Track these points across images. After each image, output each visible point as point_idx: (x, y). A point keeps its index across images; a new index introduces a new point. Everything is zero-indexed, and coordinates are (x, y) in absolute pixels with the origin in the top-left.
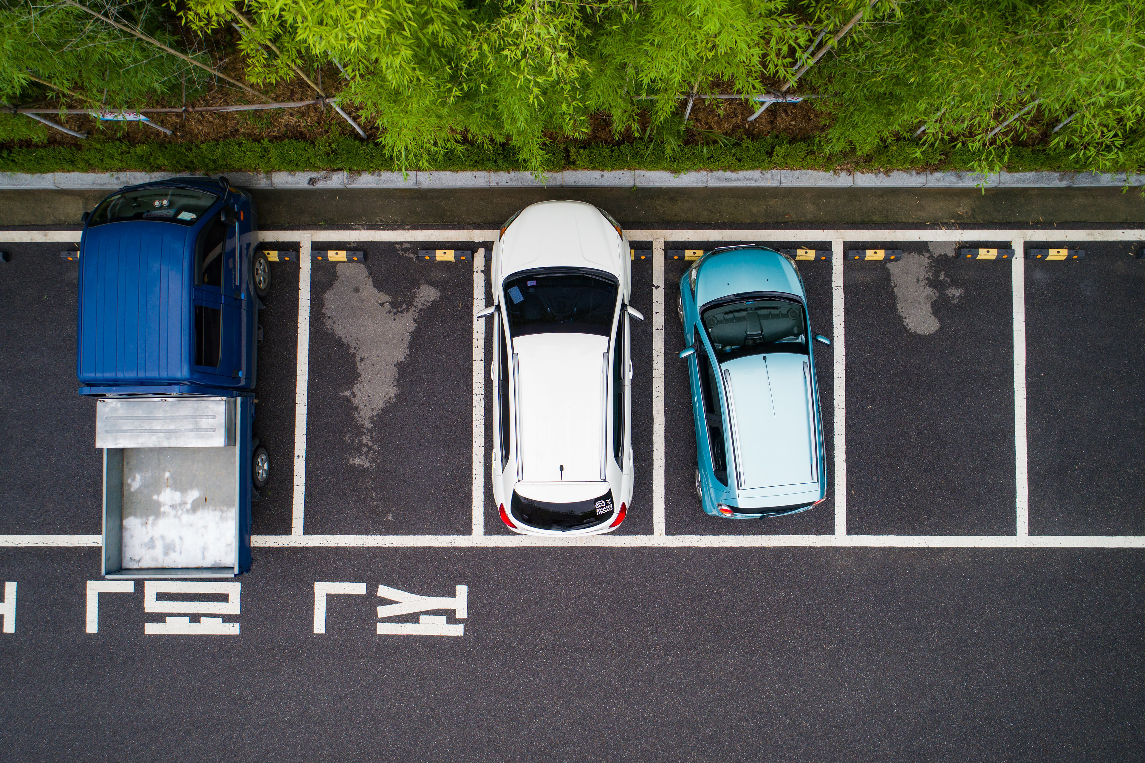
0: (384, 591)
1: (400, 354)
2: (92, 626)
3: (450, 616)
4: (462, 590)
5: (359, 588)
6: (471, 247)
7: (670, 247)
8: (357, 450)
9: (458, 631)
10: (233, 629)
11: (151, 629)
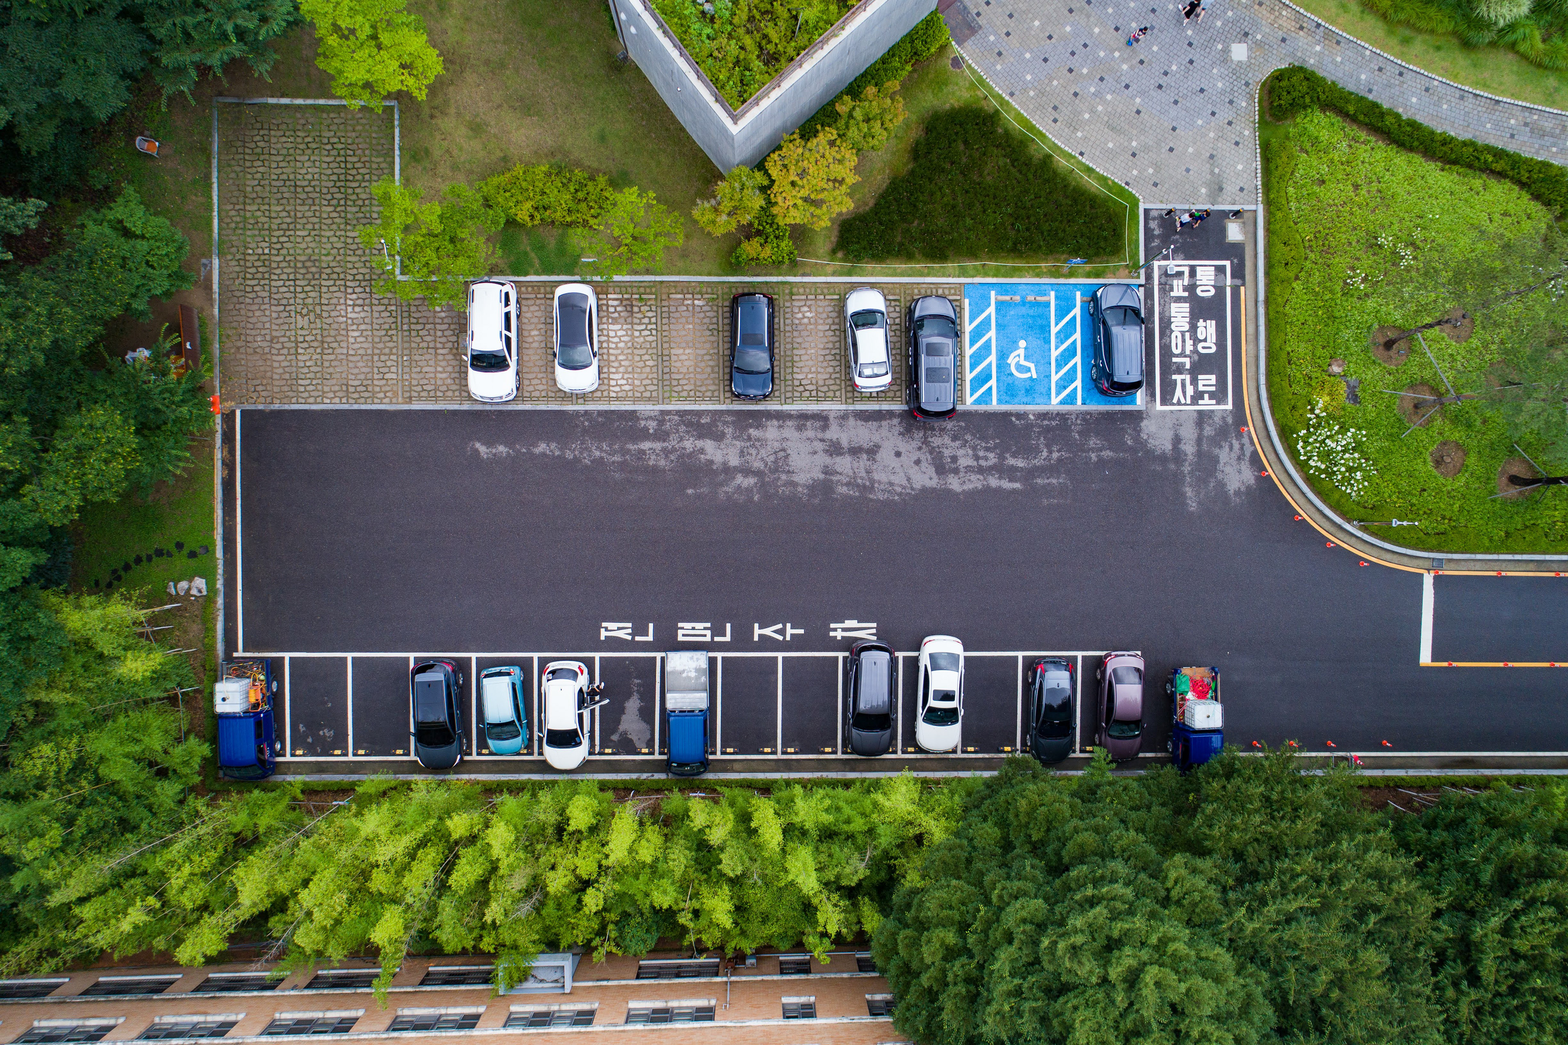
0: (629, 638)
1: (624, 717)
2: (728, 626)
3: (606, 629)
4: (603, 638)
5: (637, 638)
6: (600, 754)
7: (532, 754)
8: (638, 685)
9: (604, 624)
10: (680, 625)
11: (708, 625)
